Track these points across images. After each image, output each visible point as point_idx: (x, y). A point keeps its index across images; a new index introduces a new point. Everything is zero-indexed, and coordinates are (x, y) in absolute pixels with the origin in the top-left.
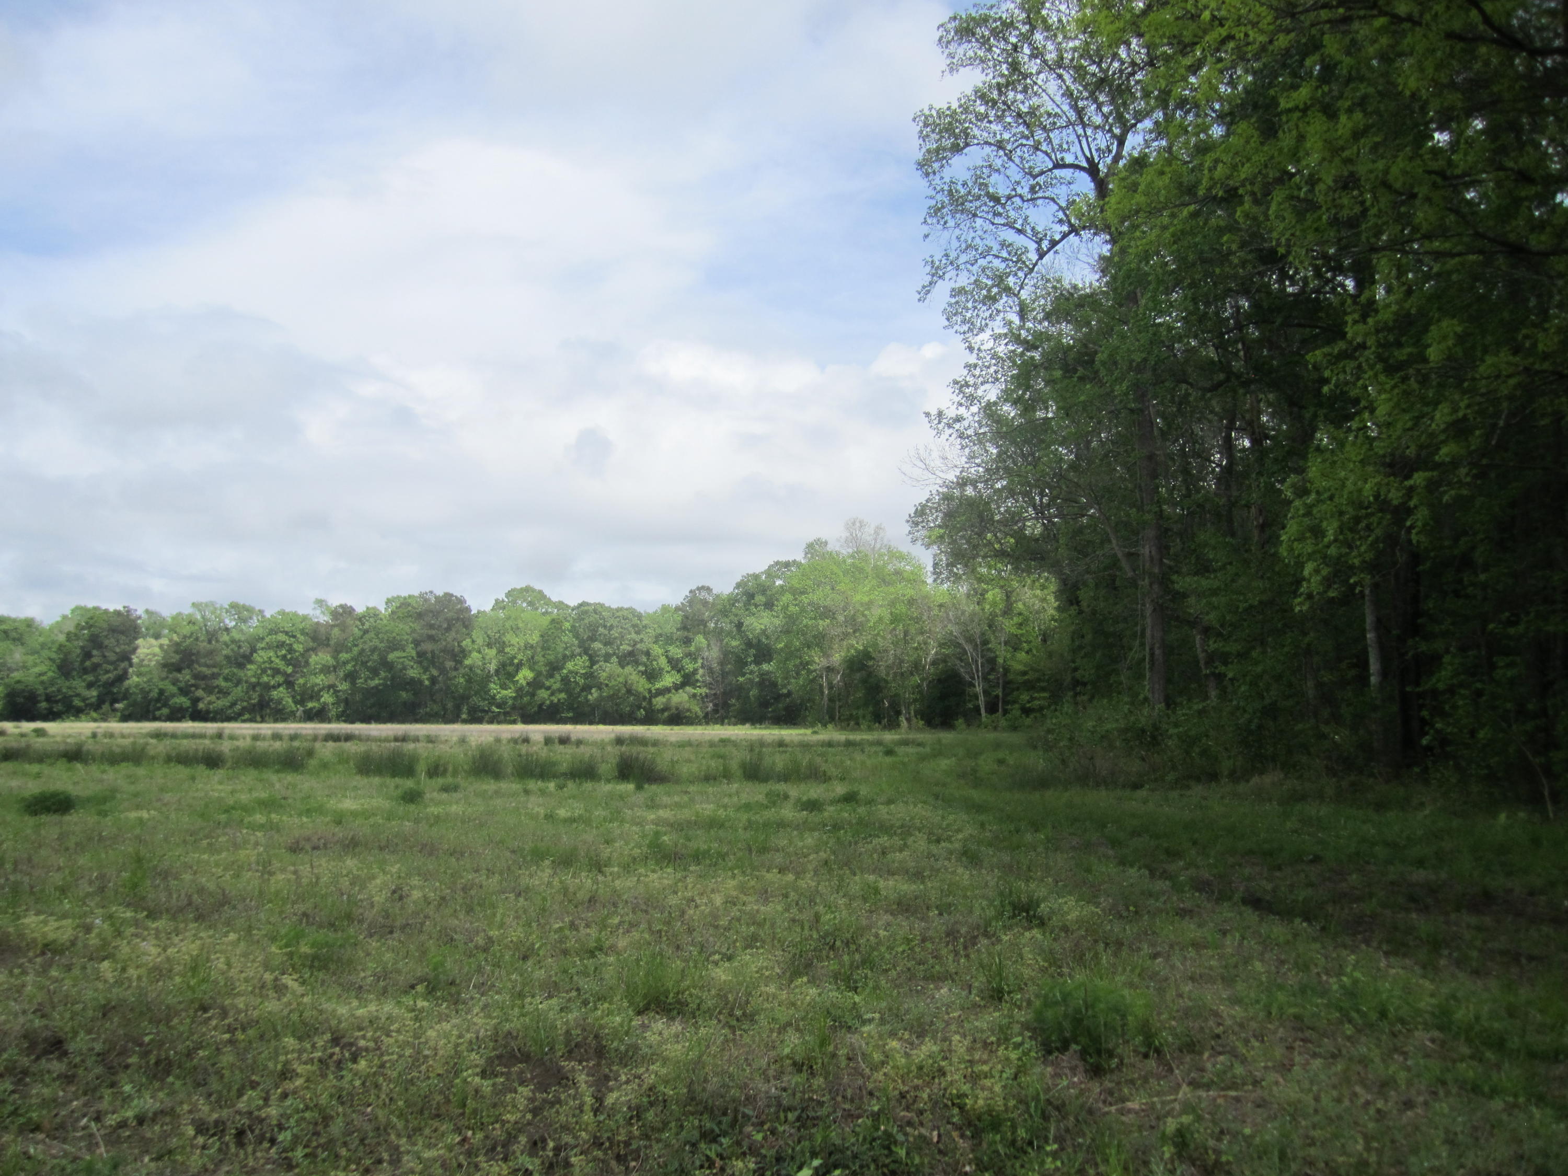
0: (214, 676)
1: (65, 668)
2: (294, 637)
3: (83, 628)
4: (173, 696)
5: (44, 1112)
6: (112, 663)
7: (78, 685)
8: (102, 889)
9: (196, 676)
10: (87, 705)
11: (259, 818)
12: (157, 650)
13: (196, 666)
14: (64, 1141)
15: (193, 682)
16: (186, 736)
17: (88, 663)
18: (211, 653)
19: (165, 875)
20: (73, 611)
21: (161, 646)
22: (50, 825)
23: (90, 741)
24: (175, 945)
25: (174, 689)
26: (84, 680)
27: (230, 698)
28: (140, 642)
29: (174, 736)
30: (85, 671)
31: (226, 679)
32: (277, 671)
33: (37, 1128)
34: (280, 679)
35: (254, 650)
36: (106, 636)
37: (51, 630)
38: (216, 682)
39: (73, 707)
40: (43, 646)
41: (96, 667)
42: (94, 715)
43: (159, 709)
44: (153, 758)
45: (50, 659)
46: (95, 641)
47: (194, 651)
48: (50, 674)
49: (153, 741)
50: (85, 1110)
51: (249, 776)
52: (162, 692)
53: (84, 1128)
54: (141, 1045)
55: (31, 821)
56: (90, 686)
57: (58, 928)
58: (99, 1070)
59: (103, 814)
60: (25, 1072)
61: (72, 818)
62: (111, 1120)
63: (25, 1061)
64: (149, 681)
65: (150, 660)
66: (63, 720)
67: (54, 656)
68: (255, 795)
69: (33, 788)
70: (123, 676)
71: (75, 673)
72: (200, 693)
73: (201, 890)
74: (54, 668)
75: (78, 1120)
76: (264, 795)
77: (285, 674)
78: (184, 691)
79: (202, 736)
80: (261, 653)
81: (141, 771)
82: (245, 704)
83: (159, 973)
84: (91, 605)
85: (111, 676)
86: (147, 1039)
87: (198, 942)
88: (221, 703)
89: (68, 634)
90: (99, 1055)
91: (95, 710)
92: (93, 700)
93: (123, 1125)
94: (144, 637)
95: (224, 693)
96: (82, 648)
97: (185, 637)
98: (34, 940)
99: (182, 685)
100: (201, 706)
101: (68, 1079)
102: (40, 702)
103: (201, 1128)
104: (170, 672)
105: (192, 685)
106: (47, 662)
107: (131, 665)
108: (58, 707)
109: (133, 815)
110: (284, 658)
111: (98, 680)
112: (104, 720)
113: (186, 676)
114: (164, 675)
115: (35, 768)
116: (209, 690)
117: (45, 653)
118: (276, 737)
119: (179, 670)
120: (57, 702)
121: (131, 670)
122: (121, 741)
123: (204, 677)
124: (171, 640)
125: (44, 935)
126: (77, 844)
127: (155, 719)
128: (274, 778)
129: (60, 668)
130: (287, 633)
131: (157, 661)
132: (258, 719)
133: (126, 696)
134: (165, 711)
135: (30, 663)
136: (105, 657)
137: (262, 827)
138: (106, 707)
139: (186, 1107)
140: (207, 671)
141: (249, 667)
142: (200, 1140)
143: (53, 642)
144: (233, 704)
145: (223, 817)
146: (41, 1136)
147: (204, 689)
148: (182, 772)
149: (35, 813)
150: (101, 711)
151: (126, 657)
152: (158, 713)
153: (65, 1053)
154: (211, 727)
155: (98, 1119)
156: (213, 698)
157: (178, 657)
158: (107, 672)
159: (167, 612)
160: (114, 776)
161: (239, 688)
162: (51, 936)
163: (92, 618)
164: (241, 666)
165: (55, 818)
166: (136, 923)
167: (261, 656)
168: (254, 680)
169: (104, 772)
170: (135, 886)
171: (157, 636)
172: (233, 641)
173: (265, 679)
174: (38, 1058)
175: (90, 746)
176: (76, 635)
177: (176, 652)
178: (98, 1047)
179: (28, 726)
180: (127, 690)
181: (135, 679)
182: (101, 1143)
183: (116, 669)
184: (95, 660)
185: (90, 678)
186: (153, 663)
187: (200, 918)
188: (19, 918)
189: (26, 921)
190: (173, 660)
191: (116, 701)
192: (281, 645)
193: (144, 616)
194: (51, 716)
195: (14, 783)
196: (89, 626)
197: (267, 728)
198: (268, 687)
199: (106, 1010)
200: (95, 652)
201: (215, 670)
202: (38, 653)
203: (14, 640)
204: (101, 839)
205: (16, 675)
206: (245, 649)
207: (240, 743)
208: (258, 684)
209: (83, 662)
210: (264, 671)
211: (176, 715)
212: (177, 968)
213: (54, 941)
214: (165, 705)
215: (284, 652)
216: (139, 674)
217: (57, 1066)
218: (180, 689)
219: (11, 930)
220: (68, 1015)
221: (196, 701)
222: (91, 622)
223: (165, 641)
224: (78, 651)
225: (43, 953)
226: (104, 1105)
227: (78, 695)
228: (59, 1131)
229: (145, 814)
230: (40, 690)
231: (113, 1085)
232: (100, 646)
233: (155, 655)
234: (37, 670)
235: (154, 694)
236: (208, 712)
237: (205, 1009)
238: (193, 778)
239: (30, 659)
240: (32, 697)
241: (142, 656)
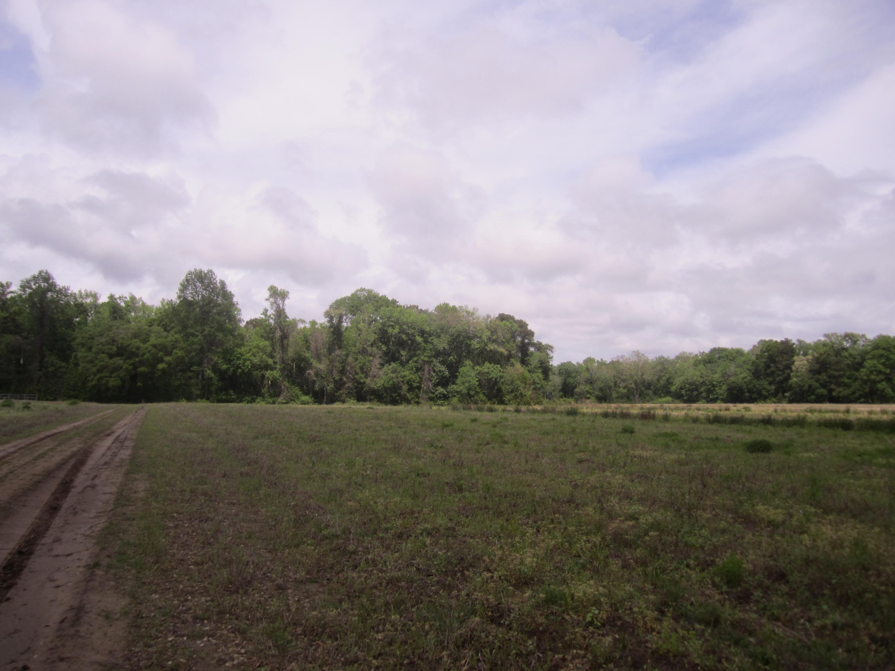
0: (841, 376)
1: (756, 374)
2: (889, 351)
3: (764, 352)
4: (817, 388)
5: (780, 611)
6: (780, 371)
7: (764, 383)
8: (794, 495)
9: (830, 377)
10: (769, 394)
11: (881, 460)
12: (805, 362)
13: (829, 370)
14: (793, 629)
15: (828, 380)
16: (827, 411)
17: (768, 371)
18: (838, 363)
19: (830, 490)
20: (759, 343)
21: (807, 360)
22: (763, 459)
23: (774, 414)
24: (842, 530)
25: (817, 385)
26: (767, 381)
27: (852, 389)
28: (795, 358)
29: (820, 411)
30: (768, 375)
31: (848, 378)
32: (880, 372)
33: (777, 619)
34: (882, 377)
35: (864, 360)
36: (777, 356)
37: (748, 353)
38: (842, 380)
39: (762, 395)
40: (744, 362)
41: (772, 373)
42: (774, 399)
43: (809, 396)
44: (810, 423)
45: (748, 369)
46: (772, 359)
47: (827, 362)
48: (749, 378)
49: (809, 414)
50: (802, 615)
51: (871, 435)
52: (810, 386)
53: (803, 624)
54: (830, 584)
55: (751, 456)
56: (770, 383)
57: (775, 514)
58: (807, 594)
59: (789, 454)
60: (768, 588)
61: (773, 455)
62: (818, 623)
63: (767, 582)
64: (803, 380)
65: (802, 368)
66: (758, 402)
67: (750, 368)
68: (876, 447)
69: (749, 438)
70: (788, 378)
71: (762, 377)
72: (833, 386)
73: (853, 501)
74: (751, 374)
75: (799, 619)
76: (882, 447)
77: (885, 373)
78: (823, 386)
79: (837, 411)
80: (869, 361)
81: (805, 431)
82: (861, 392)
83: (836, 545)
84: (767, 339)
85: (781, 378)
86: (834, 581)
87: (856, 530)
88: (846, 392)
89: (757, 355)
90: (806, 585)
91: (774, 397)
92: (773, 391)
93: (824, 627)
94: (798, 354)
95: (847, 386)
96: (765, 363)
97: (821, 354)
98: (763, 519)
99: (822, 382)
100: (834, 394)
101: (791, 595)
102: (744, 393)
103: (873, 639)
104: (814, 374)
105: (828, 382)
106: (747, 371)
107: (792, 371)
108: (755, 396)
109: (806, 455)
110: (884, 364)
111: (774, 380)
112: (780, 402)
113: (823, 377)
114: (811, 376)
115: (747, 428)
116: (839, 385)
117: (745, 366)
118: (884, 412)
119: (819, 373)
120: (754, 393)
121: (792, 374)
122: (790, 414)
123: (835, 377)
124: (813, 356)
125: (768, 516)
126: (778, 469)
127: (808, 402)
128: (886, 437)
129: (754, 374)
130: (884, 349)
131: (806, 369)
132: (870, 401)
133: (790, 388)
134: (813, 397)
135: (738, 372)
136: (777, 367)
137: (884, 466)
138: (780, 395)
139: (862, 625)
140: (836, 373)
141: (862, 370)
142: (873, 647)
143: (750, 360)
144: (854, 393)
145: (858, 459)
146: (780, 624)
147: (835, 384)
148: (829, 432)
149: (752, 452)
150: (777, 397)
151: (788, 367)
152: (809, 399)
153: (787, 582)
154: (842, 407)
155: (810, 620)
156: (841, 389)
157: (818, 366)
158: (779, 375)
159: (810, 340)
160: (790, 433)
161: (857, 383)
162: (772, 517)
163: (768, 346)
164: (857, 370)
165: (763, 455)
166: (816, 514)
167: (869, 363)
168: (865, 378)
169: (784, 431)
170: (814, 495)
171: (805, 354)
172: (850, 355)
173: (873, 377)
174: (774, 582)
175: (774, 416)
176: (761, 355)
177: (817, 363)
178: (806, 581)
179: (740, 406)
180: (791, 385)
181: (795, 379)
182: (813, 635)
183: (783, 374)
184: (772, 369)
185: (770, 379)
186: (804, 370)
187: (854, 516)
188: (753, 506)
189: (758, 508)
190: (815, 368)
191: (785, 391)
192: (882, 356)
193: (796, 343)
194: (751, 400)
195: (739, 435)
196: (768, 351)
197: (877, 407)
198: (874, 382)
199: (808, 562)
200: (772, 365)
201: (842, 373)
202: (742, 366)
203: (731, 360)
204: (789, 467)
205: (732, 379)
206: (858, 359)
207: (861, 416)
208: (868, 380)
209: (766, 370)
210: (871, 372)
211: (820, 400)
212: (846, 544)
213: (773, 521)
214: (813, 394)
215: (883, 360)
216: (797, 377)
217: (784, 588)
218: (821, 384)
219: (751, 511)
220: (787, 561)
221: (831, 391)
222: (768, 348)
223: (810, 357)
224: (763, 364)
225: (768, 526)
226: (813, 614)
227: (764, 389)
228: (790, 623)
229: (811, 454)
230: (745, 387)
231: (816, 604)
232: (774, 362)
233: (804, 365)
234: (742, 376)
235: (806, 388)
236: (839, 397)
237: (867, 570)
238: (836, 436)
239: (739, 370)
240: (740, 390)
241: (797, 366)
